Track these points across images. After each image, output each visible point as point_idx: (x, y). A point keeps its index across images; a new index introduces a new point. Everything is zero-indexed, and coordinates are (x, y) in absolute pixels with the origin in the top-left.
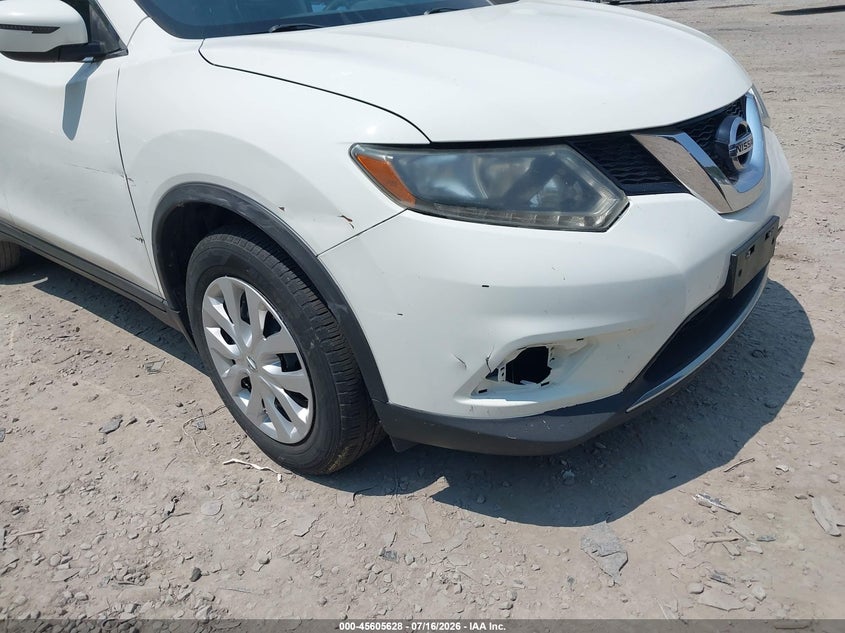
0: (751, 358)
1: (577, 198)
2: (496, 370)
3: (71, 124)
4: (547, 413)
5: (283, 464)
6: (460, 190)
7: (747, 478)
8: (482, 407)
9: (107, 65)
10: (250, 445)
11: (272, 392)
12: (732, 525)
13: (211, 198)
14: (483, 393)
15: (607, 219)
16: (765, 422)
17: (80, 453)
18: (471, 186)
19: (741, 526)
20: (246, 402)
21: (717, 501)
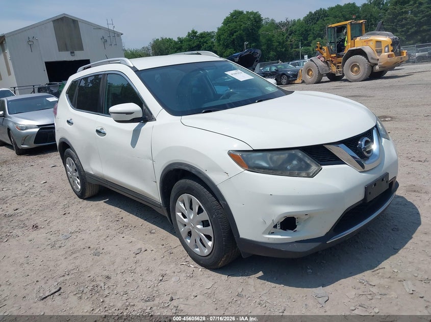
0: (391, 231)
1: (304, 167)
2: (276, 224)
3: (134, 142)
4: (296, 242)
5: (202, 266)
6: (264, 164)
7: (380, 274)
8: (272, 238)
9: (148, 124)
10: (189, 259)
11: (199, 235)
12: (371, 289)
13: (183, 167)
14: (273, 233)
15: (314, 174)
16: (392, 255)
17: (127, 261)
18: (267, 162)
19: (374, 290)
20: (189, 241)
21: (366, 281)
